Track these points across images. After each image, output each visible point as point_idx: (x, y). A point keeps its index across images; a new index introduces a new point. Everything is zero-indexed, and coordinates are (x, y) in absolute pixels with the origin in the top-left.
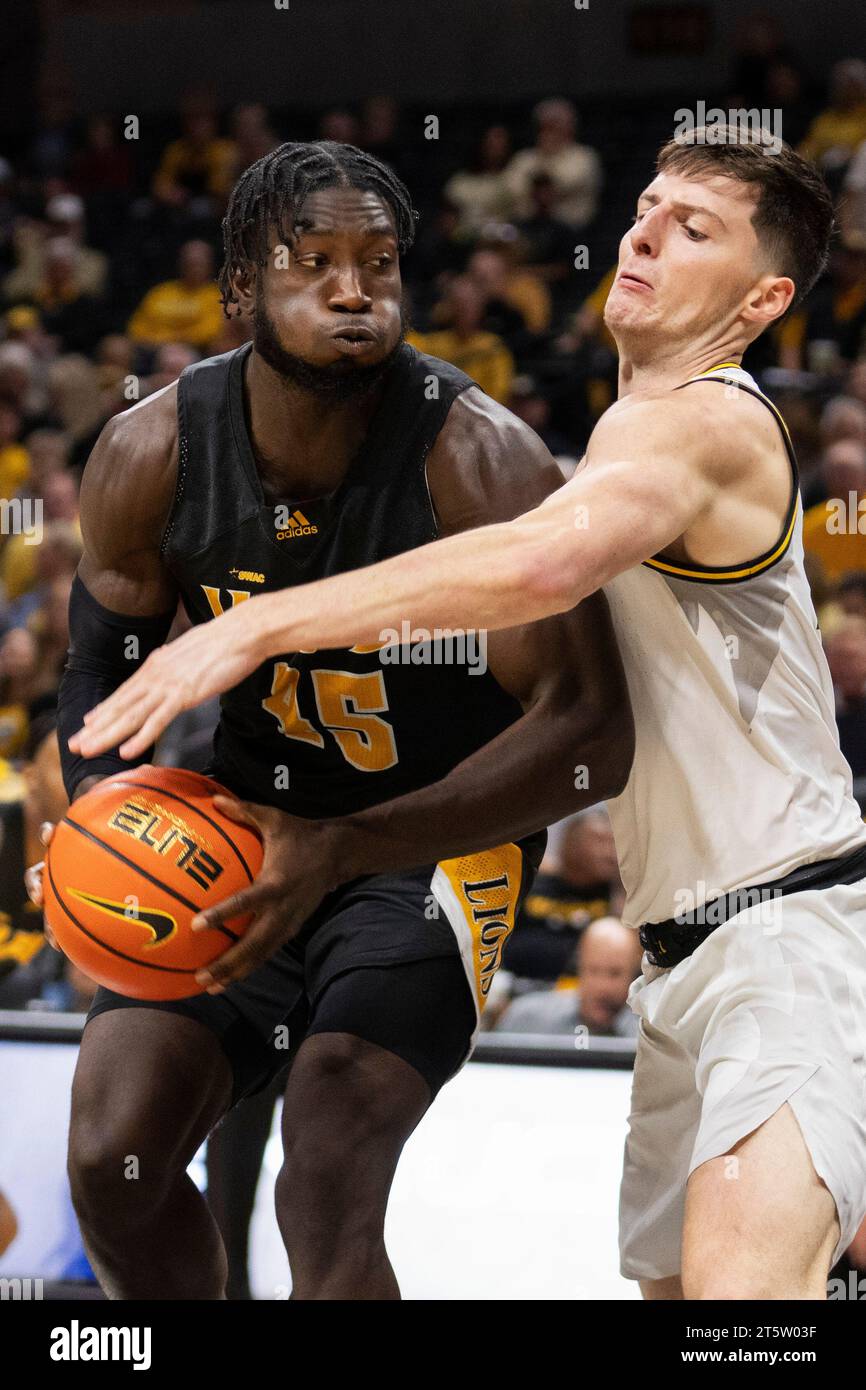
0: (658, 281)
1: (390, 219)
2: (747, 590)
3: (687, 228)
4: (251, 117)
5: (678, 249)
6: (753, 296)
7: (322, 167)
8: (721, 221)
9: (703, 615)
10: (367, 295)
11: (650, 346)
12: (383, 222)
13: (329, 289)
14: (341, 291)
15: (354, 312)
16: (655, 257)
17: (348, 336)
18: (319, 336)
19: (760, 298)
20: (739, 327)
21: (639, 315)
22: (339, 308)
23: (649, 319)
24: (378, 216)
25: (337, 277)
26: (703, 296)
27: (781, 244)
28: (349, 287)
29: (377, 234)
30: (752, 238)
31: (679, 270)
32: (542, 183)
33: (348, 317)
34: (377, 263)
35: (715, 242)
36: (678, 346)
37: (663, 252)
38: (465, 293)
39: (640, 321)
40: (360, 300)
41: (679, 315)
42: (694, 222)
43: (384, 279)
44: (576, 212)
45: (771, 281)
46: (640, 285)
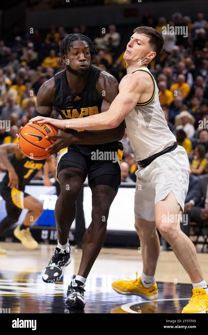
0: (132, 52)
1: (88, 45)
2: (146, 107)
3: (138, 43)
4: (61, 29)
5: (136, 46)
6: (149, 55)
7: (76, 37)
8: (143, 42)
9: (139, 111)
10: (85, 58)
11: (131, 62)
12: (87, 46)
13: (79, 57)
14: (81, 58)
15: (83, 61)
16: (132, 48)
17: (82, 66)
18: (77, 66)
19: (150, 55)
20: (146, 60)
21: (129, 57)
22: (80, 61)
23: (130, 58)
24: (86, 45)
25: (80, 56)
26: (139, 54)
27: (154, 46)
28: (82, 57)
29: (86, 48)
30: (148, 45)
31: (135, 50)
32: (110, 39)
33: (82, 62)
34: (86, 53)
35: (142, 45)
36: (135, 63)
37: (133, 47)
38: (98, 58)
39: (129, 58)
40: (84, 59)
41: (135, 58)
42: (139, 42)
43: (87, 55)
44: (116, 44)
45: (152, 52)
46: (129, 52)
